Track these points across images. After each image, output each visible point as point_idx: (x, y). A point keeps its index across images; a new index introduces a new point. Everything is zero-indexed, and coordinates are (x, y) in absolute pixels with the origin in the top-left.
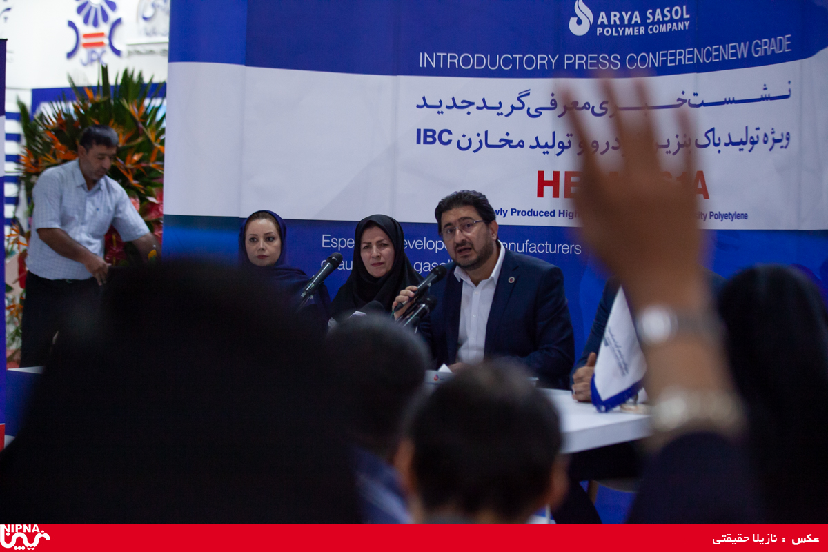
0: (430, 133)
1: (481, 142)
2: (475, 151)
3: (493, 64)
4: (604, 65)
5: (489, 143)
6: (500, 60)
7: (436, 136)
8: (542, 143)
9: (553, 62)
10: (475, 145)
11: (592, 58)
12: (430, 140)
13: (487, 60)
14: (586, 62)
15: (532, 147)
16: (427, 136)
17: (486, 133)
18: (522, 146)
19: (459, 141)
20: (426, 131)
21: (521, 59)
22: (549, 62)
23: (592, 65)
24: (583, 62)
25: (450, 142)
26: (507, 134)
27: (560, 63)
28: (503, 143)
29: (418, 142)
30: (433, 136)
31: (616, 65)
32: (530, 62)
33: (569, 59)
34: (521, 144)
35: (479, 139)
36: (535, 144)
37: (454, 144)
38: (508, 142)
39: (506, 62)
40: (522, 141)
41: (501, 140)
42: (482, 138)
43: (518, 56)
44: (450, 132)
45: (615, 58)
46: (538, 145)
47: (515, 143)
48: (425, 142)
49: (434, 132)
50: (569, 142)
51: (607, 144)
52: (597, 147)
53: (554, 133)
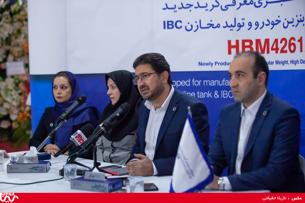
0: (170, 23)
1: (197, 26)
2: (195, 31)
5: (202, 26)
7: (174, 24)
8: (229, 25)
10: (195, 28)
12: (170, 26)
15: (224, 27)
16: (169, 25)
17: (200, 21)
18: (219, 27)
19: (186, 27)
20: (168, 22)
25: (181, 27)
26: (211, 21)
28: (209, 26)
29: (165, 28)
30: (172, 25)
34: (218, 26)
35: (196, 24)
36: (225, 25)
37: (183, 28)
38: (212, 25)
40: (219, 24)
41: (208, 24)
42: (198, 24)
44: (181, 22)
46: (227, 26)
47: (215, 25)
48: (168, 28)
49: (172, 22)
50: (243, 23)
51: (263, 23)
52: (258, 25)
53: (235, 19)
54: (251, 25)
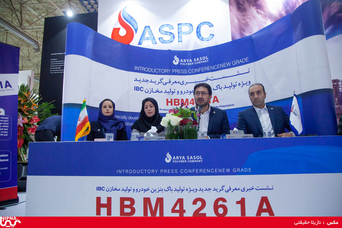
0: (138, 88)
2: (150, 93)
3: (153, 71)
4: (183, 72)
5: (153, 91)
6: (155, 70)
8: (167, 92)
9: (169, 71)
10: (150, 92)
11: (179, 70)
13: (152, 70)
14: (178, 71)
15: (164, 93)
16: (137, 89)
17: (152, 88)
18: (162, 92)
21: (161, 70)
22: (168, 71)
23: (179, 72)
24: (177, 71)
25: (143, 90)
26: (158, 89)
27: (171, 71)
28: (157, 91)
29: (135, 90)
31: (186, 72)
32: (163, 71)
33: (174, 70)
34: (161, 92)
35: (150, 90)
37: (144, 91)
38: (158, 91)
39: (157, 71)
41: (156, 91)
42: (151, 90)
43: (160, 69)
44: (143, 88)
45: (185, 70)
50: (175, 91)
51: (185, 92)
52: (182, 93)
53: (170, 89)
54: (179, 92)
